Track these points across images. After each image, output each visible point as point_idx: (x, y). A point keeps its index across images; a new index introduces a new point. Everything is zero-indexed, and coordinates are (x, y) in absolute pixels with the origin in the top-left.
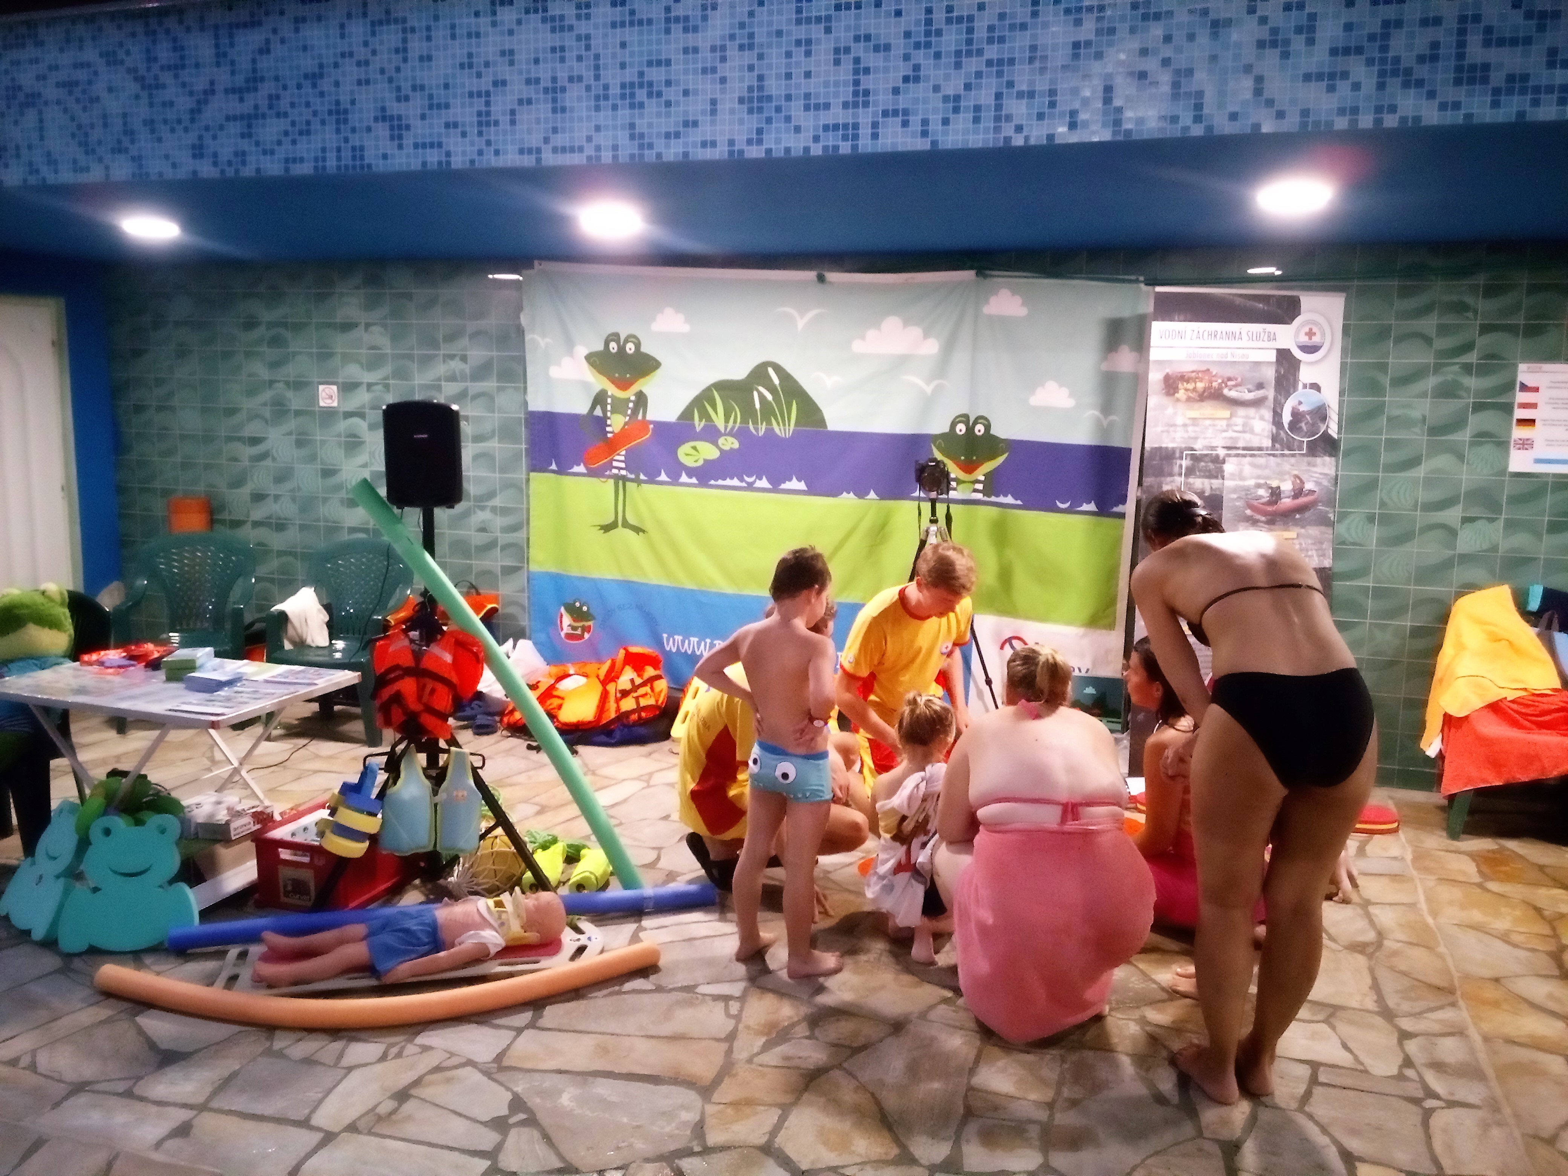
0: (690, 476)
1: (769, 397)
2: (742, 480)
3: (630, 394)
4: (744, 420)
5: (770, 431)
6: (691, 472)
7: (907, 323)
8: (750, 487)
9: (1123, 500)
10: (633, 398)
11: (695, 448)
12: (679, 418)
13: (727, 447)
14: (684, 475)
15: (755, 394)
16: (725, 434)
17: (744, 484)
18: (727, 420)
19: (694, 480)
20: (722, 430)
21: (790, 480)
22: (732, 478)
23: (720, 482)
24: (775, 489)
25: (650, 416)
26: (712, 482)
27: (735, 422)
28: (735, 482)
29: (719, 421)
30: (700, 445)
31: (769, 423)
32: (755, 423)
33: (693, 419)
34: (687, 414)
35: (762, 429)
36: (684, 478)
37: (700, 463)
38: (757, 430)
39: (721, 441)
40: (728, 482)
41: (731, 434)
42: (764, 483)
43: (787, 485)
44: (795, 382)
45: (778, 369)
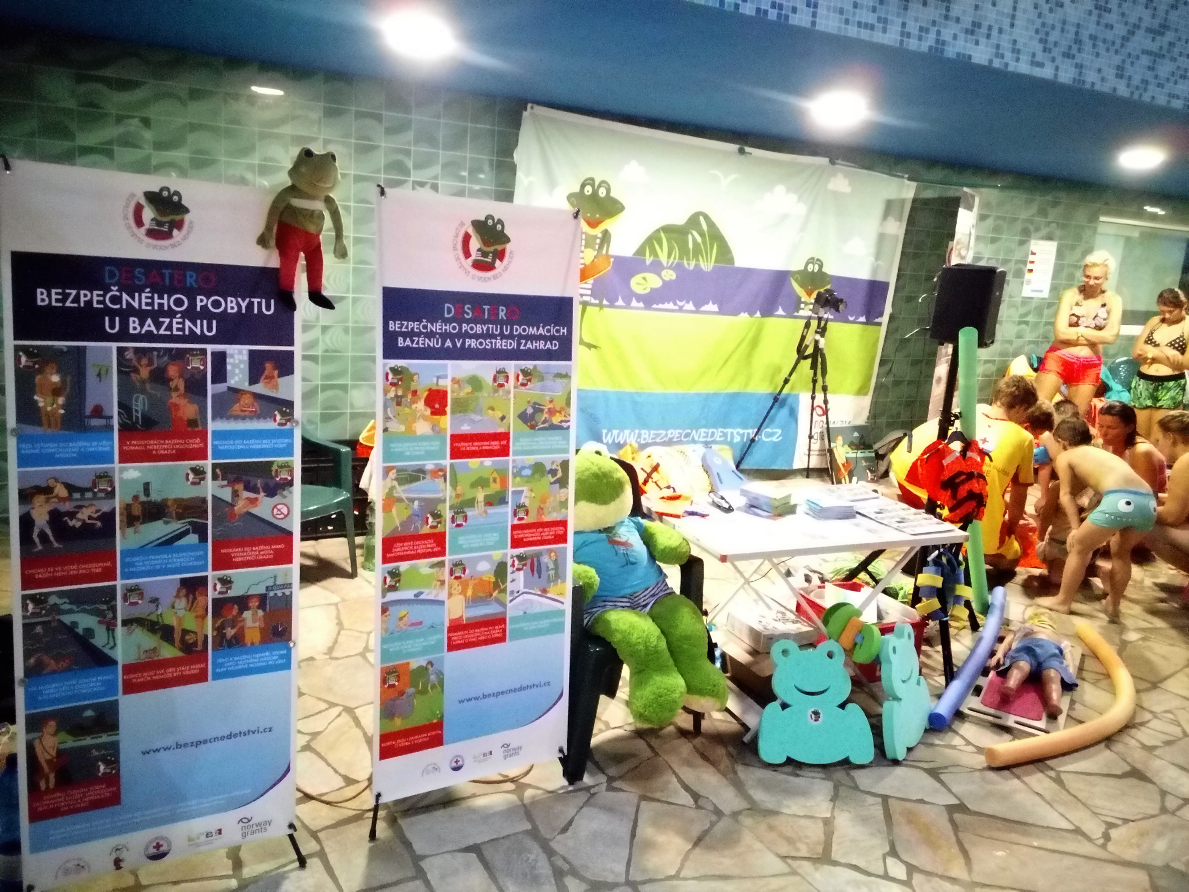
0: (638, 301)
1: (699, 239)
2: (675, 304)
3: (597, 232)
4: (681, 258)
5: (697, 266)
6: (640, 298)
7: (789, 190)
8: (681, 309)
9: (881, 314)
10: (600, 235)
11: (644, 279)
12: (634, 254)
13: (667, 278)
14: (634, 300)
15: (690, 236)
16: (667, 268)
17: (677, 308)
18: (669, 256)
19: (641, 305)
20: (665, 264)
21: (708, 303)
22: (669, 303)
23: (661, 306)
24: (697, 311)
25: (611, 252)
26: (655, 306)
27: (675, 258)
28: (670, 306)
29: (663, 257)
30: (649, 276)
31: (698, 260)
32: (688, 259)
33: (645, 256)
34: (640, 251)
35: (693, 263)
36: (634, 303)
37: (648, 290)
38: (689, 264)
39: (664, 273)
40: (667, 306)
41: (670, 268)
42: (690, 306)
43: (705, 308)
44: (718, 229)
45: (706, 217)
